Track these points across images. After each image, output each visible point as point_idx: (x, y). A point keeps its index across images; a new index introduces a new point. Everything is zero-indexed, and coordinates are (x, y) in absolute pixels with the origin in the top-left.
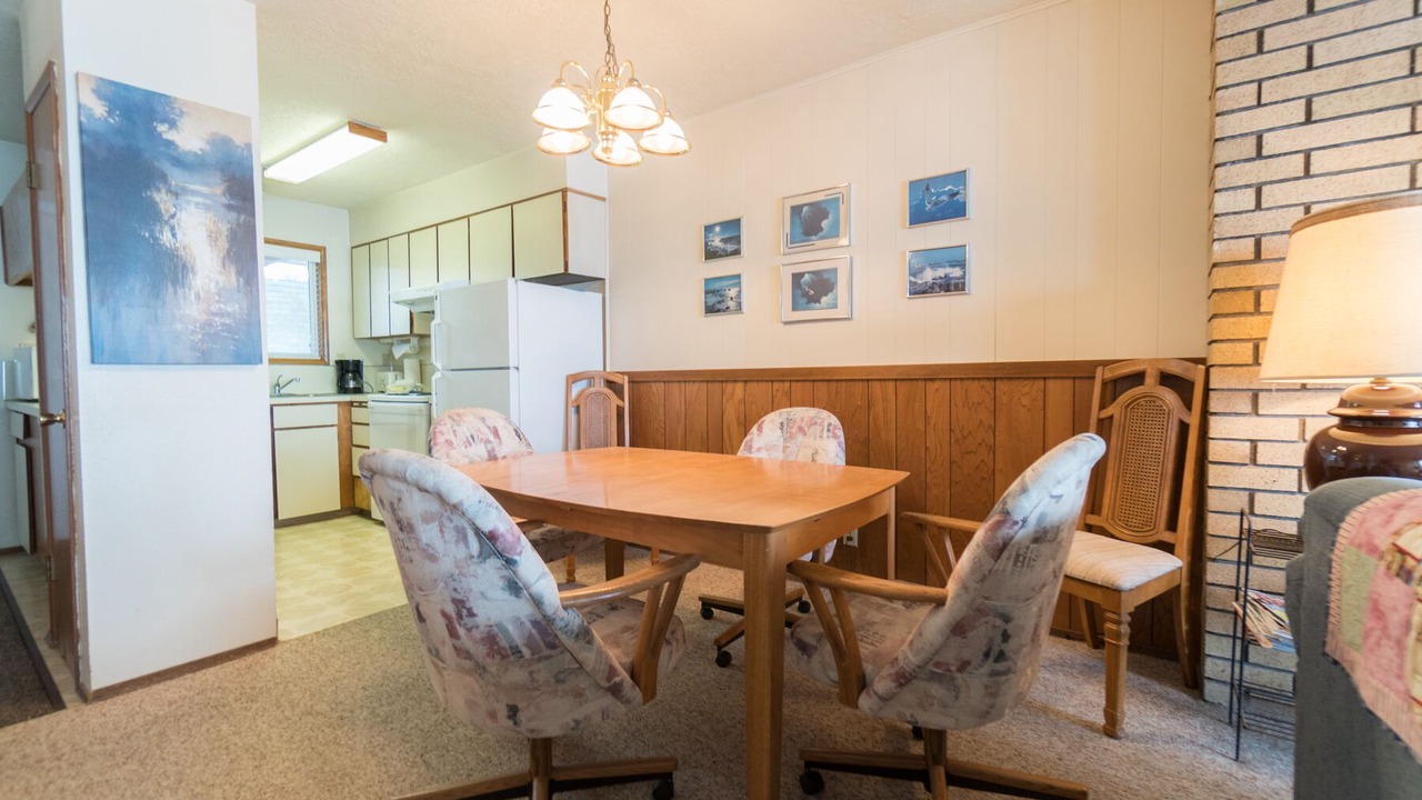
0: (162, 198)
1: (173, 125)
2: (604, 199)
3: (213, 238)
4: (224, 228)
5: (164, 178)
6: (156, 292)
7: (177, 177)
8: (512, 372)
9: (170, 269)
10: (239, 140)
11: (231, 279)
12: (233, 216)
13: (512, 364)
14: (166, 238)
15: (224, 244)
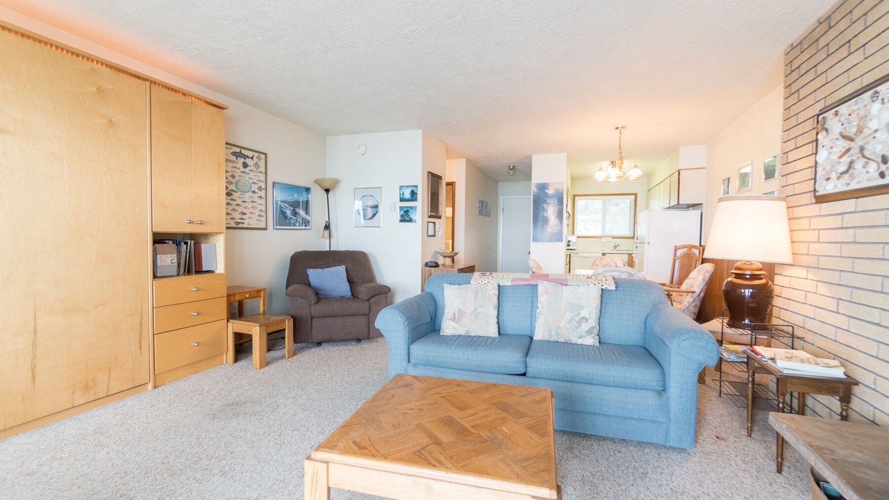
0: (545, 206)
1: (548, 189)
2: (704, 168)
3: (554, 213)
4: (556, 210)
5: (545, 201)
6: (543, 226)
7: (548, 200)
8: (646, 245)
9: (546, 220)
10: (560, 188)
11: (557, 222)
12: (558, 207)
13: (646, 241)
14: (545, 214)
15: (556, 214)
